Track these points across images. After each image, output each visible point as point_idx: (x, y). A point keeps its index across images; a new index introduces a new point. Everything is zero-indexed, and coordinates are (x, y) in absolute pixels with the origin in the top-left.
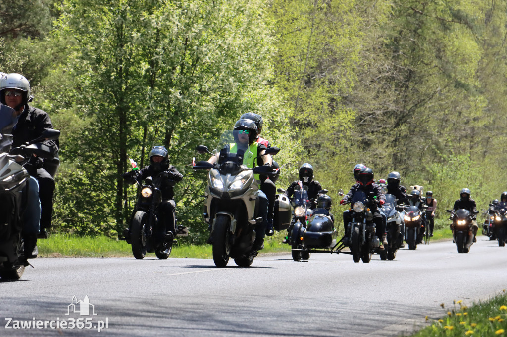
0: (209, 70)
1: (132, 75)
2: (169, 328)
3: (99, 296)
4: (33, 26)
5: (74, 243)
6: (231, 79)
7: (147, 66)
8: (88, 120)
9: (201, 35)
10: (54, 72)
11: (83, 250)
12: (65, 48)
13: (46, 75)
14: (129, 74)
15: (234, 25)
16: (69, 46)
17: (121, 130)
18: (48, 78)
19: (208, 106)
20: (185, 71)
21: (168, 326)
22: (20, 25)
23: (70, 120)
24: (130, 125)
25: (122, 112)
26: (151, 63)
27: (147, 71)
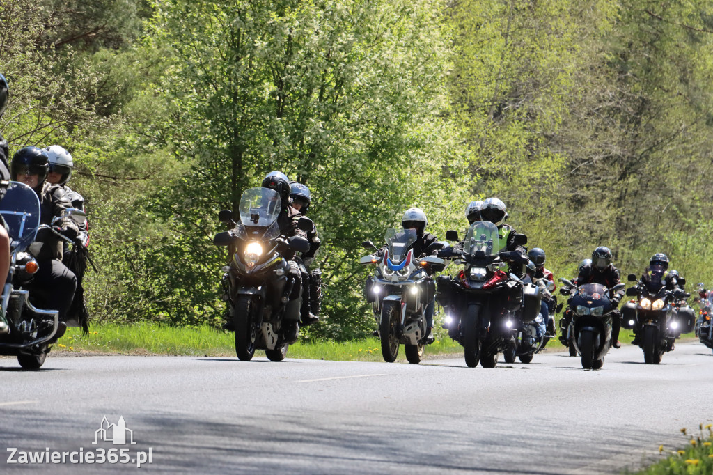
0: (359, 95)
1: (250, 99)
2: (297, 455)
3: (200, 409)
4: (113, 30)
5: (167, 334)
6: (390, 108)
7: (273, 88)
8: (188, 163)
9: (351, 48)
10: (143, 96)
11: (179, 344)
12: (158, 61)
13: (130, 99)
14: (248, 99)
15: (396, 32)
16: (164, 58)
17: (234, 178)
18: (133, 103)
19: (357, 145)
20: (325, 96)
21: (296, 452)
22: (96, 29)
23: (163, 162)
24: (247, 170)
25: (235, 152)
26: (279, 83)
27: (273, 94)
